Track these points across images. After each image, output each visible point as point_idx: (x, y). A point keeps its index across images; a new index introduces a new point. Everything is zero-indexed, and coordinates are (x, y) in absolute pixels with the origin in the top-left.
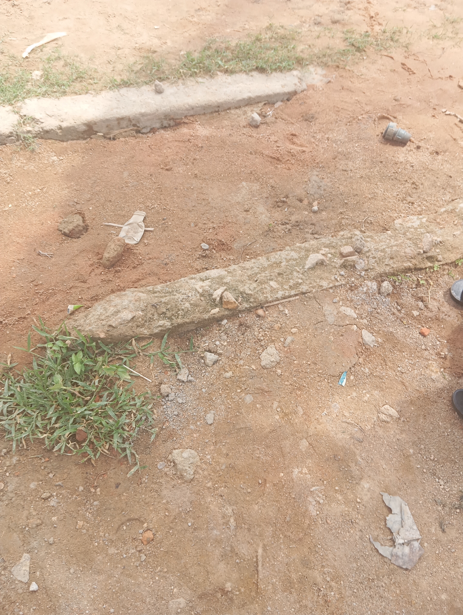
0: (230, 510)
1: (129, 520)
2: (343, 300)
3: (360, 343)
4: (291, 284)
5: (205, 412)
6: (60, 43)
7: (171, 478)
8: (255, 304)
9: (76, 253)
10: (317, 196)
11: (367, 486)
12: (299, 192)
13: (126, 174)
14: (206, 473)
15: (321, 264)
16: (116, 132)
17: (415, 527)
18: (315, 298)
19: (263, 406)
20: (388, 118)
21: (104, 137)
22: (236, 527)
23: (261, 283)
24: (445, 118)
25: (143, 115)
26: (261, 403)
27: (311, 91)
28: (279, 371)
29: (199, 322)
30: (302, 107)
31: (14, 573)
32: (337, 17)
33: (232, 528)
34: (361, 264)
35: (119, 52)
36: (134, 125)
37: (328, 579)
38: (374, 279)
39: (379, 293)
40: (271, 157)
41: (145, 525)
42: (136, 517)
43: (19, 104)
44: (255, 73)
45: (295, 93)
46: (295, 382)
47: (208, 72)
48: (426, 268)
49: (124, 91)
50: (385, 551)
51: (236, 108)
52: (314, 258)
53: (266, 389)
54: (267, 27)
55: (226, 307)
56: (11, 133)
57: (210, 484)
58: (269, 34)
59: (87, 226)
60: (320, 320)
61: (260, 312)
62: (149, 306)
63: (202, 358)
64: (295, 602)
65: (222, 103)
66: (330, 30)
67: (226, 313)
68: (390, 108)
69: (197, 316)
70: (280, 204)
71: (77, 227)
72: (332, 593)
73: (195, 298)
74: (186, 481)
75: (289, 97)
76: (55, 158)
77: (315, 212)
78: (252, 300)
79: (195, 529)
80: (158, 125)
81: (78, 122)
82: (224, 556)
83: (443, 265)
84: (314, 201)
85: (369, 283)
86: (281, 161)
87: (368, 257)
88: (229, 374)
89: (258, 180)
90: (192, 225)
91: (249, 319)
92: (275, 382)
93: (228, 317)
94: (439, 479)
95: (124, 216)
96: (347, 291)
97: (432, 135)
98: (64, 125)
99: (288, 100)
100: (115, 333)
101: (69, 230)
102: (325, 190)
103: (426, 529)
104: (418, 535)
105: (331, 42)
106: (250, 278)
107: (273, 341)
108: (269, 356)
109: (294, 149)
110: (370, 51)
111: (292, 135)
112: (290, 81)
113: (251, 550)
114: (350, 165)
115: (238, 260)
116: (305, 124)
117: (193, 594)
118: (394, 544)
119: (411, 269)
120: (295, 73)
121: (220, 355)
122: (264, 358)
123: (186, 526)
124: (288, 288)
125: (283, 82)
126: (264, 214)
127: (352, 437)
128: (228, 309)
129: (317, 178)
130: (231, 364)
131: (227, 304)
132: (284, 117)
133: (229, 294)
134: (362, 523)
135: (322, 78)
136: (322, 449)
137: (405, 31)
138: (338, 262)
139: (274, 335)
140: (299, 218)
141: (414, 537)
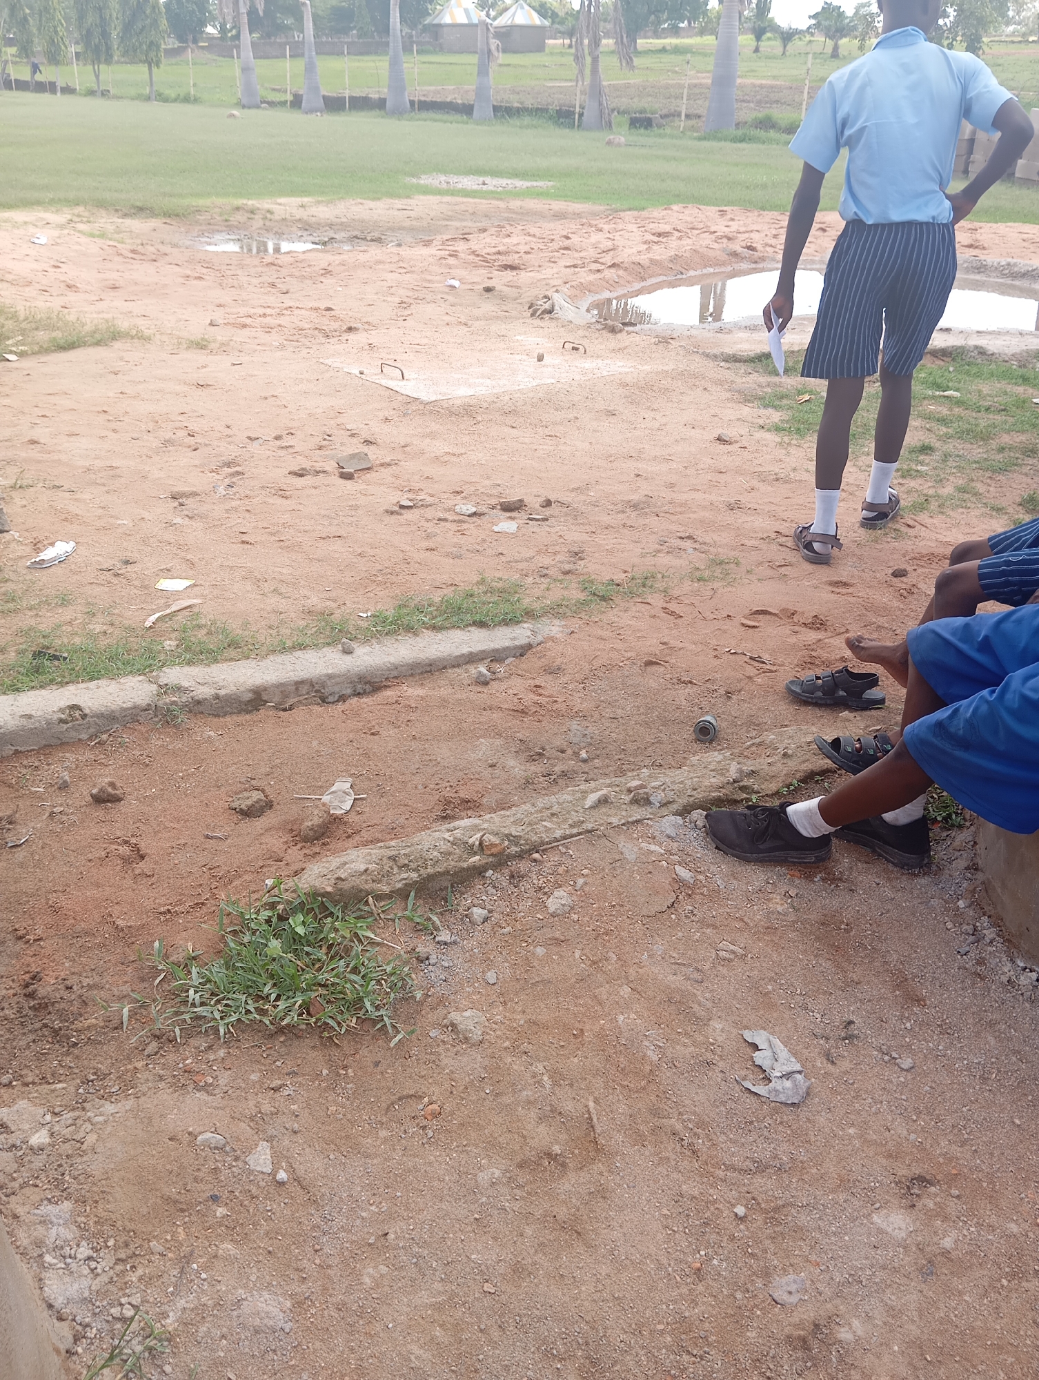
0: (541, 1068)
1: (400, 1099)
2: (642, 836)
3: (674, 879)
4: (570, 822)
5: (483, 972)
6: (196, 610)
7: (452, 1045)
8: (527, 847)
9: (261, 831)
10: (582, 745)
11: (718, 1026)
12: (559, 742)
13: (315, 743)
14: (499, 1033)
15: (604, 801)
16: (292, 701)
17: (793, 1060)
18: (604, 835)
19: (561, 956)
20: (658, 664)
21: (276, 708)
22: (555, 1084)
23: (530, 824)
24: (731, 656)
25: (330, 676)
26: (557, 954)
27: (550, 643)
29: (455, 873)
30: (542, 660)
31: (251, 1163)
32: (567, 567)
33: (548, 1086)
34: (657, 797)
35: (282, 617)
36: (316, 691)
37: (691, 1126)
38: (677, 813)
40: (513, 710)
41: (426, 1100)
42: (411, 1093)
43: (154, 674)
44: (472, 629)
45: (529, 646)
46: (598, 926)
47: (410, 629)
48: (742, 800)
49: (299, 653)
50: (761, 1089)
51: (454, 667)
52: (592, 798)
53: (562, 938)
54: (478, 582)
55: (489, 853)
56: (149, 705)
57: (507, 1044)
58: (483, 588)
59: (272, 802)
60: (617, 858)
61: (536, 856)
62: (384, 859)
63: (466, 915)
65: (435, 661)
66: (561, 581)
67: (491, 859)
68: (658, 653)
69: (451, 864)
70: (537, 757)
71: (257, 802)
72: (700, 1141)
73: (445, 847)
74: (473, 1045)
75: (523, 651)
76: (212, 733)
77: (585, 761)
78: (522, 842)
79: (497, 1095)
80: (349, 691)
81: (242, 689)
82: (541, 1119)
83: (763, 797)
84: (580, 750)
86: (527, 714)
87: (664, 791)
88: (508, 929)
89: (500, 735)
90: (420, 787)
91: (523, 866)
92: (572, 929)
93: (494, 867)
94: (813, 1012)
95: (321, 787)
97: (718, 676)
98: (223, 692)
99: (521, 655)
100: (346, 886)
101: (247, 806)
102: (592, 738)
103: (809, 1065)
104: (798, 1067)
105: (566, 593)
106: (515, 823)
107: (560, 886)
108: (558, 900)
109: (542, 700)
110: (618, 600)
111: (536, 686)
112: (521, 634)
113: (580, 1107)
114: (619, 711)
115: (493, 811)
116: (550, 677)
117: (509, 1163)
118: (771, 1081)
119: (723, 801)
120: (525, 625)
121: (490, 911)
122: (553, 904)
123: (483, 1095)
124: (567, 826)
125: (512, 636)
126: (517, 767)
127: (688, 979)
128: (492, 855)
129: (579, 728)
130: (508, 918)
131: (490, 849)
132: (520, 672)
133: (491, 837)
134: (721, 1064)
135: (561, 629)
136: (650, 993)
137: (659, 576)
138: (627, 798)
139: (560, 880)
140: (565, 768)
141: (795, 1069)
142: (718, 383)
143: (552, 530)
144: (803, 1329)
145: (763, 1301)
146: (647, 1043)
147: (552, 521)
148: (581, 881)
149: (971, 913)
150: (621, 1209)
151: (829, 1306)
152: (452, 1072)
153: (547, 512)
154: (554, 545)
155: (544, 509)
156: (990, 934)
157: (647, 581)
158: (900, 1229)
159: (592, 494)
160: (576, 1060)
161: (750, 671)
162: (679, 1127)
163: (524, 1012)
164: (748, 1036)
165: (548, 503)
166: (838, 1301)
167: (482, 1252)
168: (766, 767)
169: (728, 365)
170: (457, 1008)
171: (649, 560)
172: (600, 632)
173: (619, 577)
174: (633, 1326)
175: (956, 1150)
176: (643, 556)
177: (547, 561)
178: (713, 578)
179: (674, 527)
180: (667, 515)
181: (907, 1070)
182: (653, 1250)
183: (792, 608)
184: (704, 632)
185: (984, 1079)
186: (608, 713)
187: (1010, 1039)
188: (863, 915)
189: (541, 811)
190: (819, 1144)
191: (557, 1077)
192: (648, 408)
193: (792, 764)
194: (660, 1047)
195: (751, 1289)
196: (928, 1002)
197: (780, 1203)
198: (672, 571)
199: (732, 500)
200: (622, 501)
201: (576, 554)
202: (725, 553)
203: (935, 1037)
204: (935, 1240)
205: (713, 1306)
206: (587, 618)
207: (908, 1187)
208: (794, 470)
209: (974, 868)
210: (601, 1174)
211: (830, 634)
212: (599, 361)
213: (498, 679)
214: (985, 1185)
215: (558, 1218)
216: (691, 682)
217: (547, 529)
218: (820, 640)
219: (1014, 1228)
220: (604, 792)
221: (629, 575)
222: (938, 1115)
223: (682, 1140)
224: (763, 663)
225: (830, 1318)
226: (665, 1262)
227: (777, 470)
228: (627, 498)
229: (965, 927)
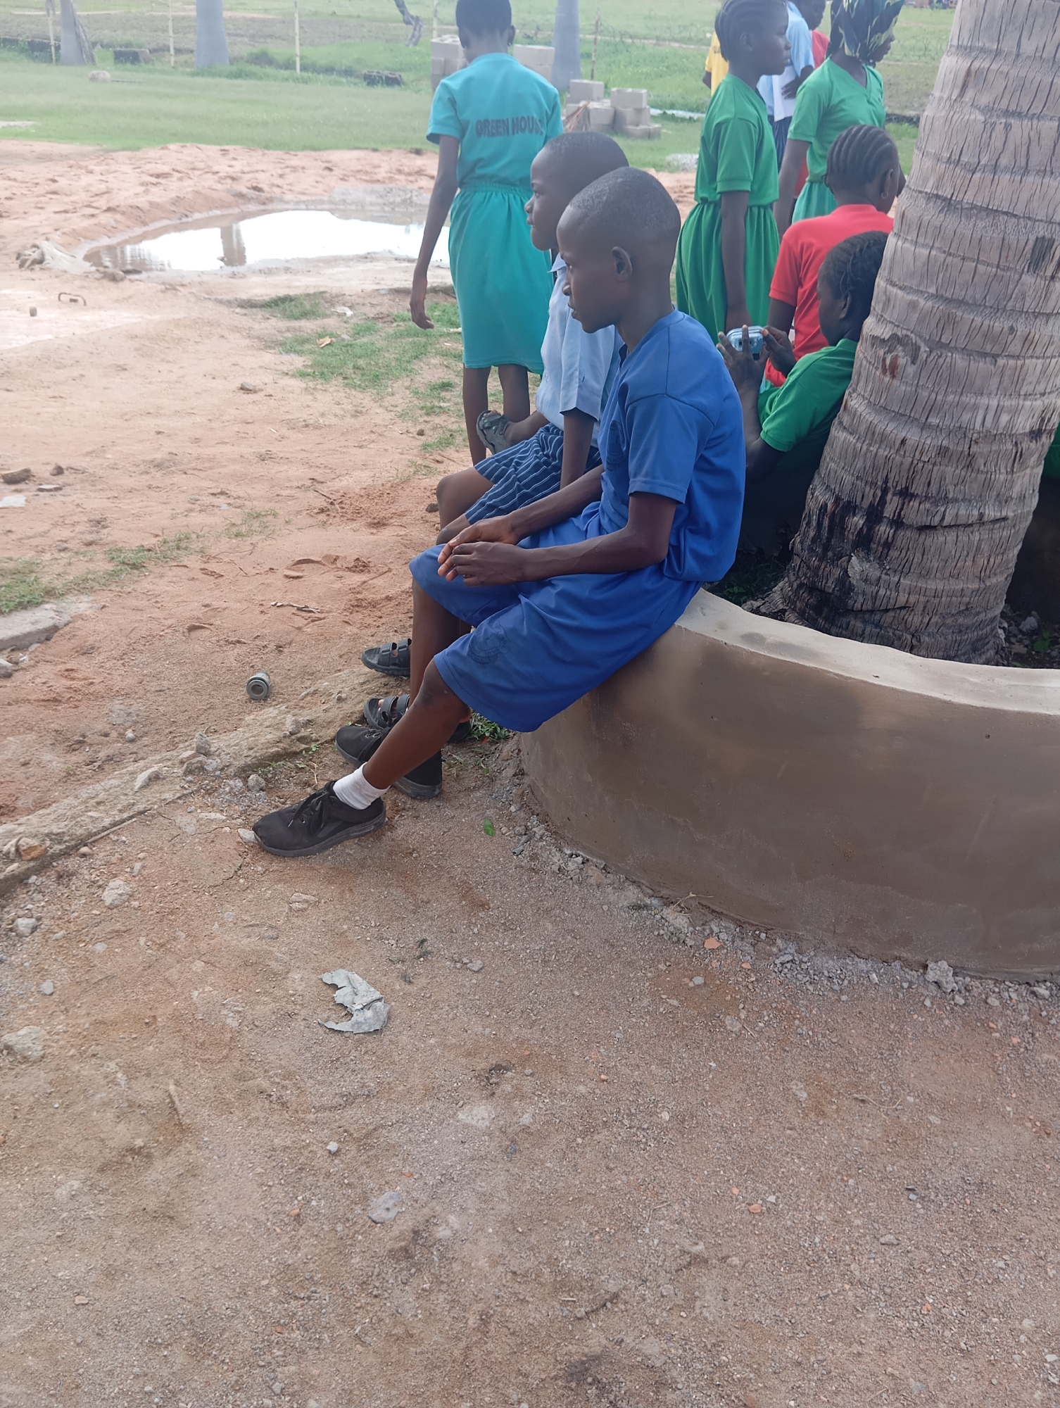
0: (114, 1066)
2: (200, 807)
3: (239, 842)
4: (119, 807)
5: (38, 985)
7: (10, 1069)
8: (73, 843)
10: (127, 724)
11: (298, 976)
12: (100, 726)
14: (61, 1043)
15: (155, 778)
17: (372, 989)
18: (160, 814)
19: (124, 948)
20: (203, 628)
22: (129, 1079)
23: (73, 818)
24: (278, 610)
26: (120, 946)
27: (80, 622)
28: (136, 904)
30: (73, 641)
32: (89, 538)
33: (123, 1083)
34: (212, 764)
37: (278, 1080)
38: (235, 776)
39: (249, 790)
40: (43, 700)
45: (55, 629)
46: (162, 907)
48: (301, 751)
50: (344, 1026)
52: (142, 778)
53: (124, 929)
55: (29, 857)
57: (73, 1051)
60: (175, 834)
61: (84, 850)
63: (11, 930)
64: (240, 1119)
66: (84, 554)
67: (32, 864)
68: (201, 616)
70: (77, 746)
72: (288, 1092)
74: (35, 1062)
75: (48, 635)
77: (132, 741)
78: (66, 838)
79: (68, 1106)
82: (119, 1117)
83: (322, 744)
84: (126, 730)
85: (231, 782)
86: (60, 701)
87: (219, 755)
88: (62, 933)
89: (32, 729)
91: (71, 863)
92: (133, 917)
93: (37, 871)
94: (388, 940)
96: (203, 797)
97: (266, 631)
99: (48, 639)
102: (138, 715)
103: (388, 990)
104: (378, 995)
105: (91, 566)
106: (57, 820)
107: (115, 876)
108: (114, 890)
109: (76, 684)
110: (151, 566)
111: (67, 670)
112: (43, 617)
113: (159, 1093)
114: (165, 683)
115: (30, 811)
116: (84, 658)
117: (88, 1170)
118: (352, 1015)
119: (282, 755)
120: (47, 606)
121: (39, 919)
122: (109, 896)
123: (51, 1110)
124: (116, 812)
125: (33, 619)
126: (55, 761)
127: (262, 938)
128: (32, 859)
129: (122, 707)
130: (60, 922)
131: (29, 854)
132: (48, 658)
133: (28, 840)
134: (303, 1012)
135: (90, 605)
136: (224, 961)
137: (194, 536)
138: (180, 771)
139: (114, 869)
140: (110, 752)
141: (374, 998)
142: (236, 329)
143: (67, 499)
144: (404, 1240)
145: (364, 1225)
146: (225, 1012)
147: (67, 490)
148: (138, 866)
149: (523, 815)
150: (213, 1181)
151: (426, 1210)
152: (13, 1096)
153: (60, 480)
154: (71, 515)
155: (55, 478)
156: (539, 831)
157: (181, 543)
158: (483, 1119)
159: (109, 456)
160: (151, 1048)
161: (299, 621)
162: (265, 1084)
163: (88, 1014)
164: (327, 978)
165: (59, 471)
166: (434, 1203)
167: (69, 1267)
168: (322, 714)
169: (243, 311)
170: (12, 1030)
171: (182, 521)
172: (135, 603)
173: (151, 542)
174: (238, 1290)
175: (526, 1033)
176: (173, 517)
177: (65, 533)
178: (250, 532)
179: (205, 484)
180: (196, 472)
181: (478, 972)
182: (250, 1210)
183: (334, 553)
184: (248, 588)
185: (546, 962)
186: (154, 686)
187: (564, 921)
188: (427, 839)
189: (85, 802)
190: (403, 1062)
191: (131, 1071)
192: (163, 360)
193: (347, 707)
194: (240, 1012)
195: (351, 1217)
196: (491, 905)
197: (371, 1127)
198: (207, 529)
199: (263, 451)
200: (144, 461)
201: (99, 522)
202: (260, 506)
203: (500, 935)
204: (515, 1119)
205: (315, 1246)
206: (118, 589)
207: (487, 1078)
208: (323, 415)
209: (521, 773)
210: (189, 1153)
211: (373, 575)
212: (102, 313)
213: (22, 669)
214: (554, 1057)
215: (148, 1210)
216: (239, 642)
217: (63, 499)
218: (365, 582)
219: (582, 1089)
220: (155, 768)
221: (160, 539)
222: (508, 1005)
223: (270, 1096)
224: (311, 612)
225: (427, 1221)
226: (263, 1218)
227: (305, 417)
228: (149, 458)
229: (518, 829)
